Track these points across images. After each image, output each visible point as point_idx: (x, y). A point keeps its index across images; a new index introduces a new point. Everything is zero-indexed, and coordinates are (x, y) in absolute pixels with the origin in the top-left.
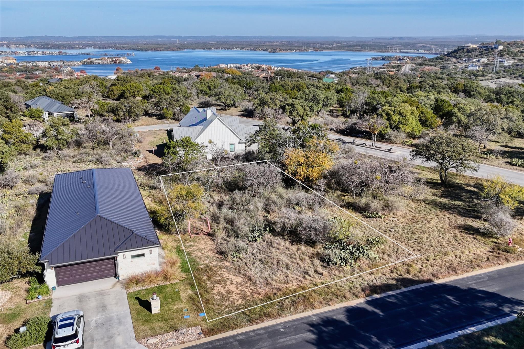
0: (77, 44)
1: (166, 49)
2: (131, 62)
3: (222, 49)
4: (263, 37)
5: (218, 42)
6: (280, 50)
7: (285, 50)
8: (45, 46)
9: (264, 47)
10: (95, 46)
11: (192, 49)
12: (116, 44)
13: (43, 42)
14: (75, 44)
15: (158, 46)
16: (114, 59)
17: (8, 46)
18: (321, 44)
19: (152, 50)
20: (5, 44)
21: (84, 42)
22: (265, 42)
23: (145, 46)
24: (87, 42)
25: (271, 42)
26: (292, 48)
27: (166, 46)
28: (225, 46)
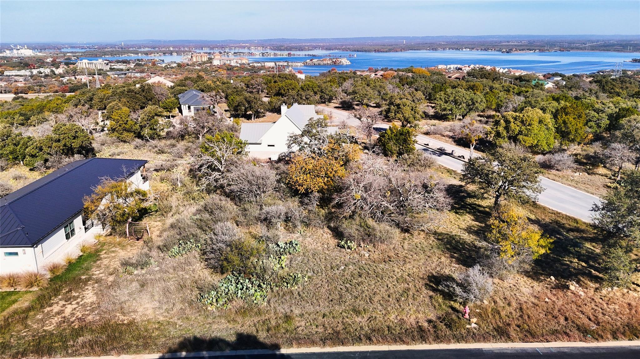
0: (307, 46)
1: (390, 51)
2: (350, 63)
3: (449, 49)
4: (500, 36)
5: (447, 42)
6: (516, 50)
7: (523, 50)
8: (279, 49)
9: (498, 47)
10: (323, 48)
11: (417, 50)
12: (343, 45)
13: (279, 44)
14: (305, 45)
15: (383, 47)
16: (334, 60)
17: (249, 48)
18: (570, 43)
19: (375, 51)
20: (247, 46)
21: (314, 44)
22: (501, 42)
23: (371, 47)
24: (317, 44)
25: (508, 42)
26: (532, 48)
27: (391, 47)
28: (453, 47)
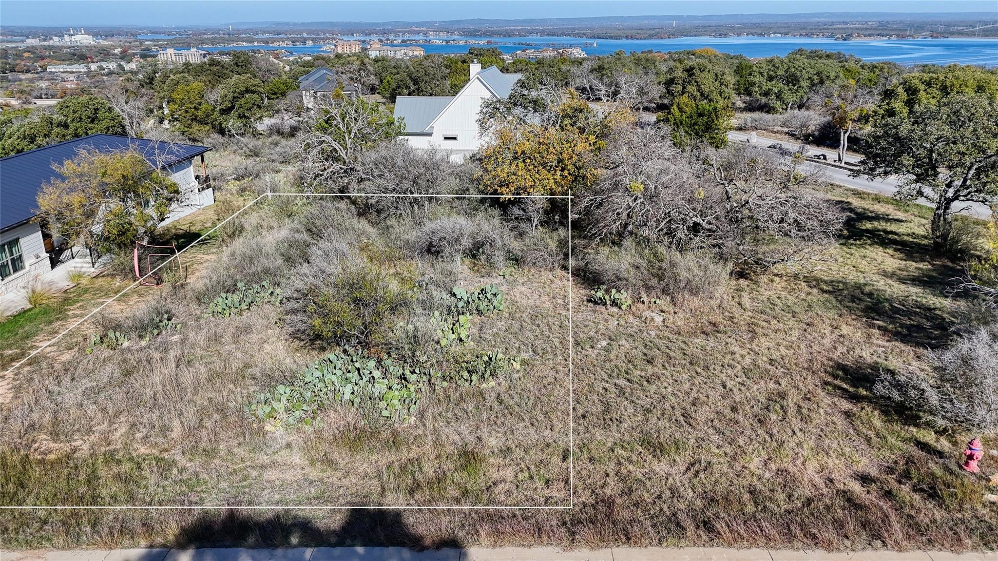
0: (518, 30)
1: (651, 37)
2: (586, 55)
3: (747, 35)
4: (832, 15)
5: (744, 24)
6: (859, 36)
7: (870, 35)
8: (473, 34)
9: (829, 31)
10: (542, 33)
11: (696, 36)
12: (574, 29)
13: (472, 27)
14: (515, 30)
15: (639, 31)
16: (561, 51)
17: (425, 34)
18: (948, 25)
19: (627, 37)
20: (422, 31)
21: (529, 28)
22: (833, 23)
23: (619, 32)
24: (533, 28)
25: (846, 23)
26: (885, 32)
27: (652, 32)
28: (754, 31)
